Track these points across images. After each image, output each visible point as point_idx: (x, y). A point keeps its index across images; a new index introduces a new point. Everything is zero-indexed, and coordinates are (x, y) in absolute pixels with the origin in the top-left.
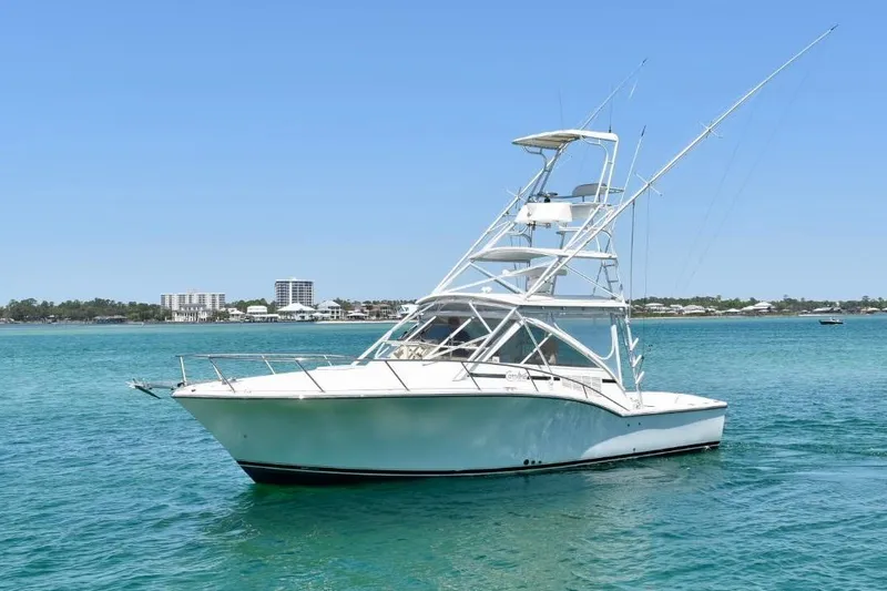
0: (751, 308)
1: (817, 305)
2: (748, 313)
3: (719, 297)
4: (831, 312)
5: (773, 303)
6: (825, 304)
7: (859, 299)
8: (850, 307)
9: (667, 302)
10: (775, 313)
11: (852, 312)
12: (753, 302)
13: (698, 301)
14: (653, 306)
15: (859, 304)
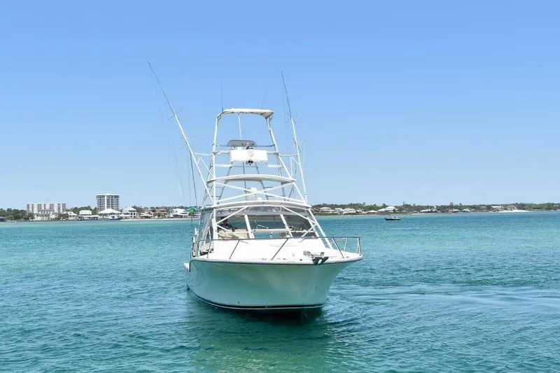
0: (383, 210)
1: (423, 208)
2: (382, 213)
3: (364, 203)
4: (431, 212)
5: (396, 207)
6: (428, 207)
7: (448, 204)
8: (443, 209)
9: (333, 207)
10: (398, 213)
11: (443, 212)
12: (385, 206)
13: (351, 206)
14: (325, 209)
15: (448, 207)
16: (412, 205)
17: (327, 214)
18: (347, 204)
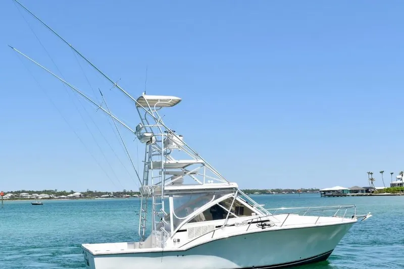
0: (71, 195)
1: (103, 194)
2: (70, 198)
3: (56, 190)
4: (109, 197)
5: (82, 193)
6: (106, 193)
7: (122, 191)
8: (117, 195)
9: (31, 193)
10: (82, 198)
11: (119, 197)
12: (72, 192)
13: (45, 192)
14: (24, 194)
15: (122, 193)
16: (94, 192)
17: (25, 199)
18: (42, 190)
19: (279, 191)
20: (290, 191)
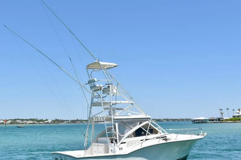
0: (46, 122)
1: (64, 121)
2: (45, 123)
3: (37, 119)
4: (68, 123)
5: (52, 120)
6: (67, 121)
7: (76, 119)
8: (73, 121)
9: (22, 120)
10: (53, 123)
11: (74, 123)
12: (47, 120)
13: (31, 120)
14: (18, 121)
15: (76, 121)
16: (60, 120)
17: (19, 124)
18: (29, 119)
19: (167, 120)
20: (174, 120)
